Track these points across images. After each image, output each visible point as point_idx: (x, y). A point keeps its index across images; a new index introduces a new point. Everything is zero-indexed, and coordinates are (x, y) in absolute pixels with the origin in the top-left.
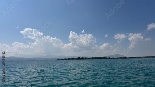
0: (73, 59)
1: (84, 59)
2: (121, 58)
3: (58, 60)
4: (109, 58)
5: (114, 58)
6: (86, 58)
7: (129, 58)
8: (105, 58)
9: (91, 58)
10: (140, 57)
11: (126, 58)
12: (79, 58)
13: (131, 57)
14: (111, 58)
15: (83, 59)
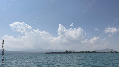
0: (60, 53)
1: (72, 53)
2: (112, 52)
4: (99, 52)
5: (104, 53)
6: (74, 52)
8: (94, 52)
9: (79, 52)
11: (116, 52)
12: (67, 52)
14: (101, 53)
15: (70, 52)
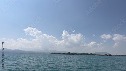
0: (64, 54)
1: (73, 54)
2: (106, 55)
3: (52, 54)
4: (96, 55)
5: (100, 55)
6: (75, 54)
7: (114, 55)
8: (92, 54)
9: (80, 54)
10: (124, 55)
11: (110, 55)
12: (69, 53)
13: (115, 55)
14: (97, 55)
15: (72, 54)
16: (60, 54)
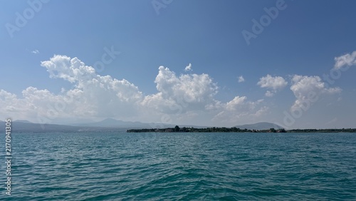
0: (163, 130)
1: (188, 131)
2: (273, 131)
3: (128, 131)
4: (245, 130)
5: (255, 132)
6: (193, 130)
7: (291, 131)
8: (235, 130)
9: (205, 129)
10: (316, 130)
11: (283, 131)
12: (177, 129)
13: (294, 130)
14: (250, 131)
15: (185, 130)
16: (153, 130)
